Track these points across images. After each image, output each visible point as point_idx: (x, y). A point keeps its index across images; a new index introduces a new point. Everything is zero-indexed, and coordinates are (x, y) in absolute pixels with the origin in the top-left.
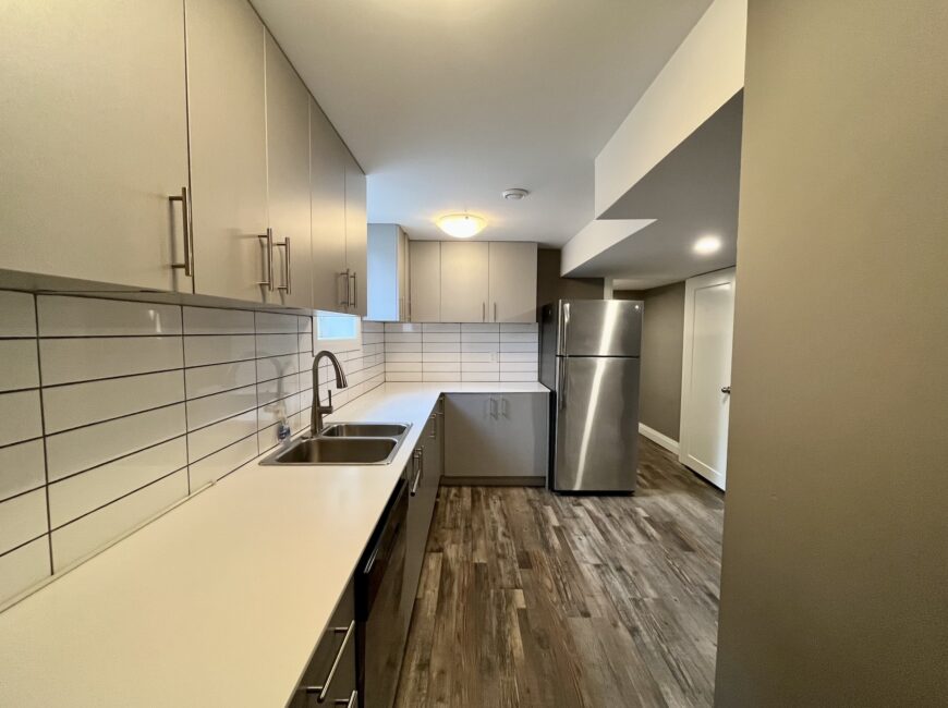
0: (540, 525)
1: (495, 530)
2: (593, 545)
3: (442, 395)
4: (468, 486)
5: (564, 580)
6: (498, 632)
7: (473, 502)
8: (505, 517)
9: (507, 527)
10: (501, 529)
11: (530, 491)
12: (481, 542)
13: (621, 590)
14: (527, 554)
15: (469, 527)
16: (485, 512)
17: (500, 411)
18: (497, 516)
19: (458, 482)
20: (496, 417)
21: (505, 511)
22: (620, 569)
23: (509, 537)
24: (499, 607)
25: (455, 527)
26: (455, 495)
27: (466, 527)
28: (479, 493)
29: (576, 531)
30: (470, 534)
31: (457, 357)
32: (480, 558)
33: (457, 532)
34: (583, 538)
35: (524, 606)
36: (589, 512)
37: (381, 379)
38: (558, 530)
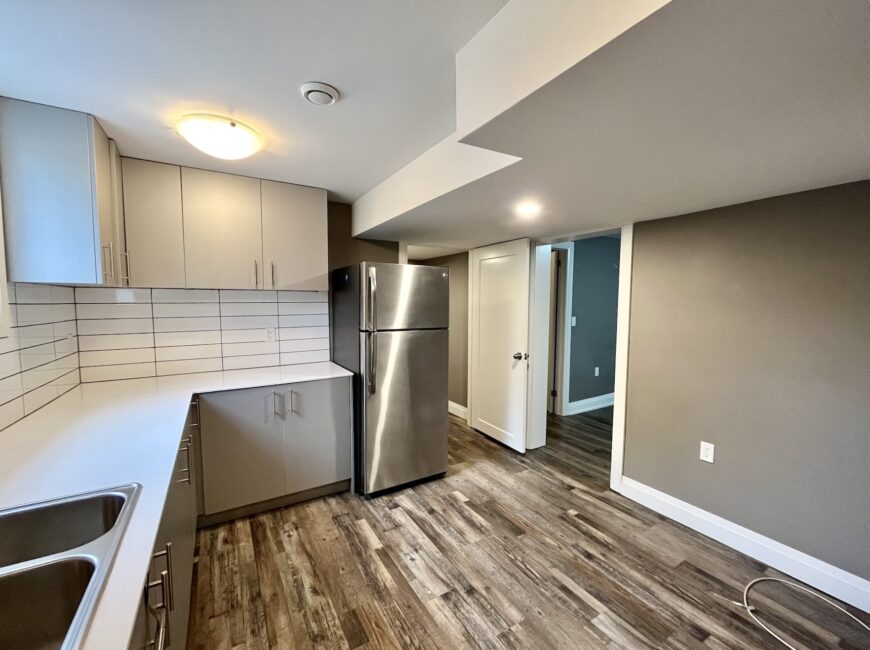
0: (359, 554)
1: (299, 586)
2: (432, 564)
3: (196, 397)
4: (243, 518)
5: (416, 643)
7: (256, 543)
8: (310, 557)
9: (315, 575)
10: (307, 582)
11: (333, 502)
12: (282, 621)
13: (485, 627)
14: (354, 613)
15: (256, 597)
16: (278, 558)
17: (288, 408)
18: (298, 561)
19: (228, 519)
20: (283, 417)
21: (308, 547)
22: (471, 591)
23: (323, 594)
25: (233, 606)
26: (226, 541)
27: (253, 600)
28: (262, 525)
29: (405, 548)
30: (261, 609)
31: (215, 337)
33: (239, 614)
34: (415, 556)
36: (409, 513)
37: (74, 378)
38: (385, 554)
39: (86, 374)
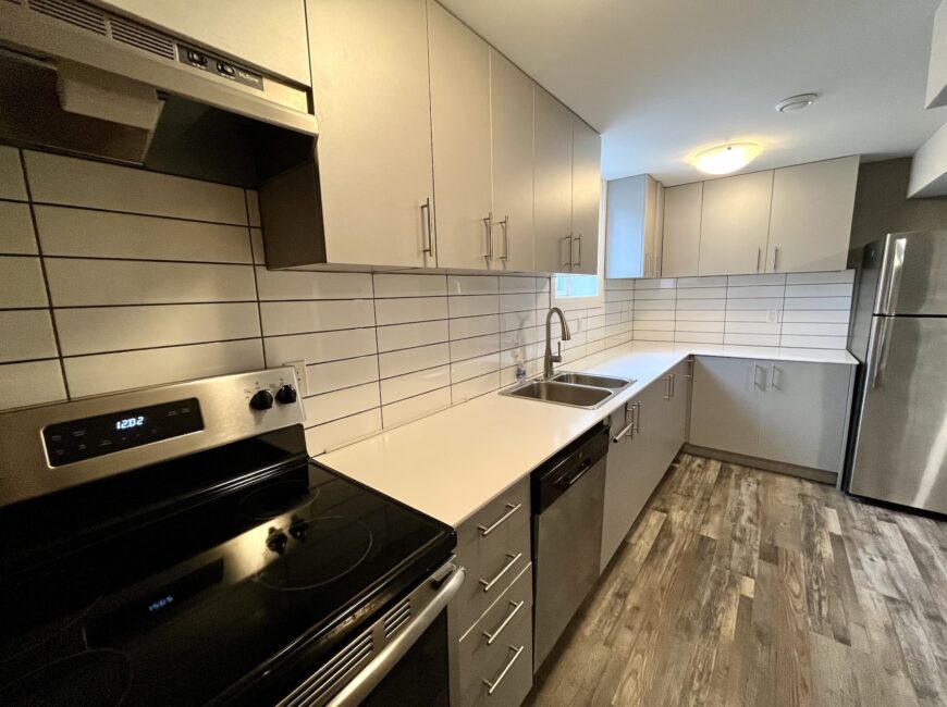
0: (810, 525)
1: (739, 512)
3: (691, 356)
4: (718, 460)
5: (824, 594)
6: (709, 604)
7: (720, 477)
8: (758, 502)
9: (757, 513)
10: (747, 513)
11: (808, 486)
12: (717, 519)
14: (776, 548)
15: (705, 499)
16: (732, 492)
17: (769, 382)
18: (746, 499)
19: (707, 455)
20: (763, 389)
21: (761, 499)
22: (935, 617)
23: (756, 525)
24: (718, 584)
25: (689, 496)
26: (699, 466)
27: (702, 499)
28: (731, 471)
30: (705, 507)
31: (720, 315)
32: (710, 532)
33: (690, 501)
35: (752, 596)
36: (907, 536)
37: (628, 336)
38: (837, 541)
39: (637, 335)
